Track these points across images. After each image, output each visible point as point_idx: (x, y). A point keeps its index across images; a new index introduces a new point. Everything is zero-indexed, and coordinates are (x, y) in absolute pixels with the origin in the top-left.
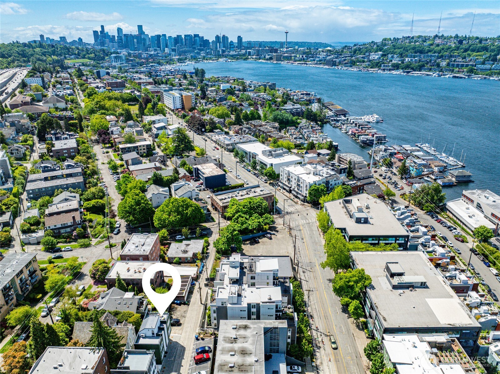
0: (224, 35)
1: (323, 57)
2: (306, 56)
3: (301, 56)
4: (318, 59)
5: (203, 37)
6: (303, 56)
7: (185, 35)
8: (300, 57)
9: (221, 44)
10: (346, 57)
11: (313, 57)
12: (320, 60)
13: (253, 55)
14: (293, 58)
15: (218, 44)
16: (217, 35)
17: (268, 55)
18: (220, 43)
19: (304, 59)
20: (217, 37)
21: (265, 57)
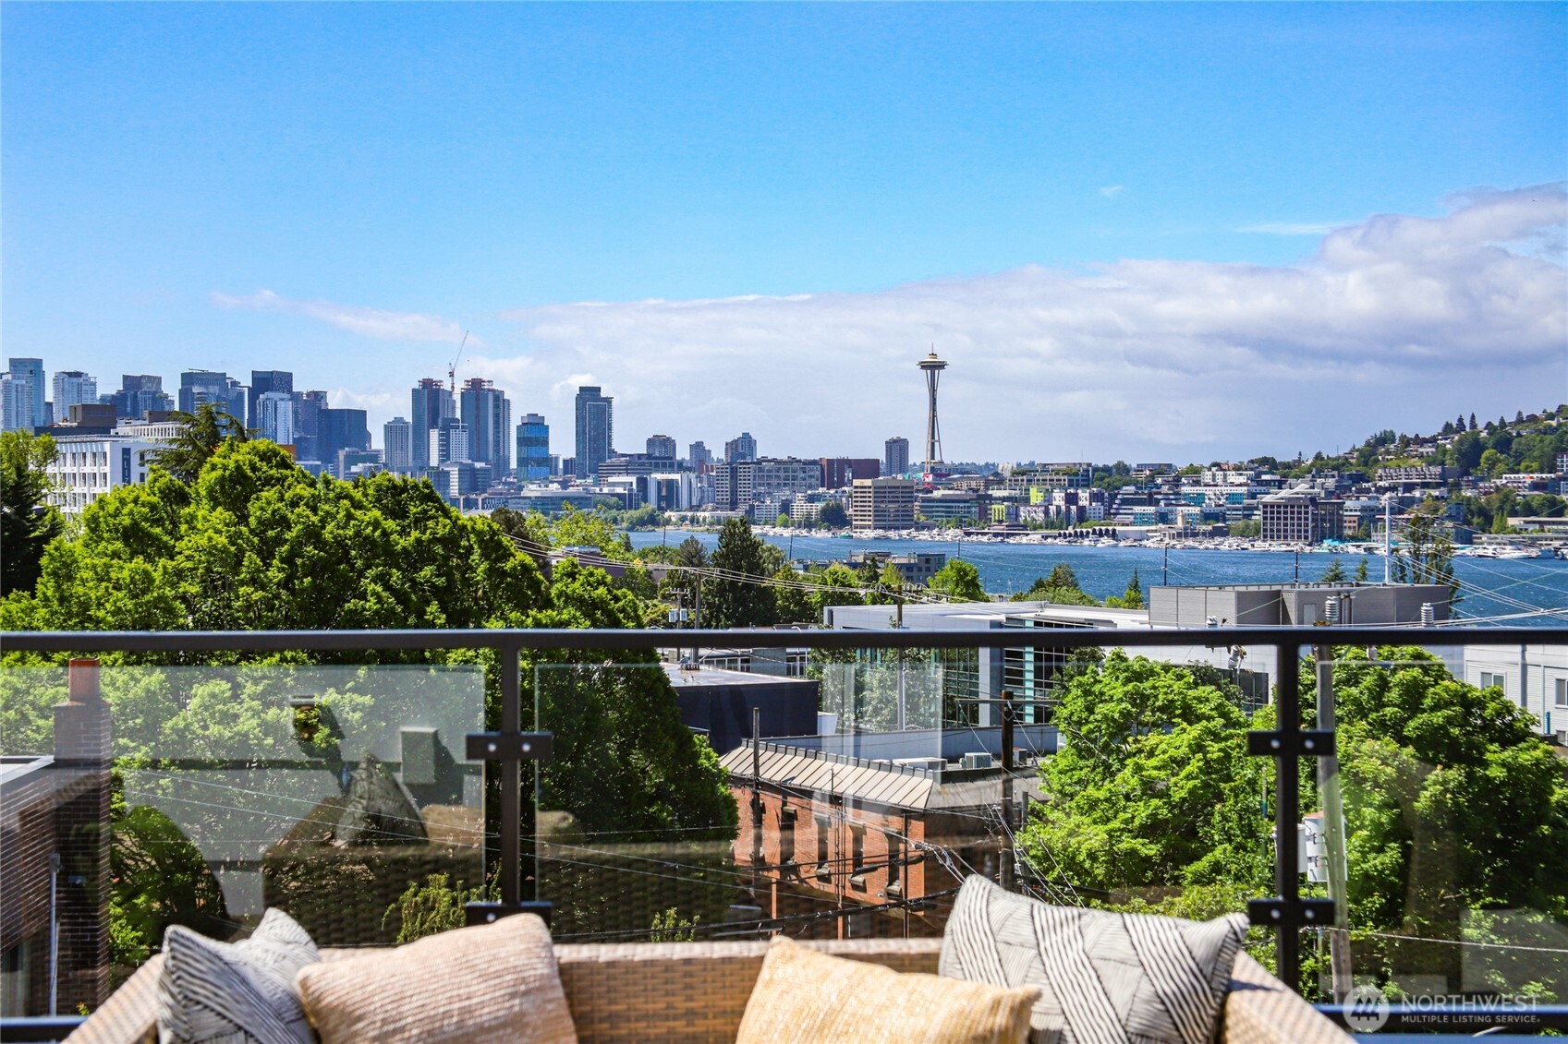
0: (476, 385)
1: (1231, 497)
2: (1094, 497)
3: (1059, 498)
4: (1196, 510)
5: (318, 396)
6: (1072, 499)
7: (188, 379)
8: (1048, 500)
9: (460, 440)
10: (1409, 487)
11: (1151, 501)
12: (1207, 517)
13: (698, 508)
14: (998, 509)
15: (434, 435)
16: (427, 383)
17: (811, 499)
18: (447, 427)
19: (1082, 516)
20: (429, 397)
21: (786, 507)
